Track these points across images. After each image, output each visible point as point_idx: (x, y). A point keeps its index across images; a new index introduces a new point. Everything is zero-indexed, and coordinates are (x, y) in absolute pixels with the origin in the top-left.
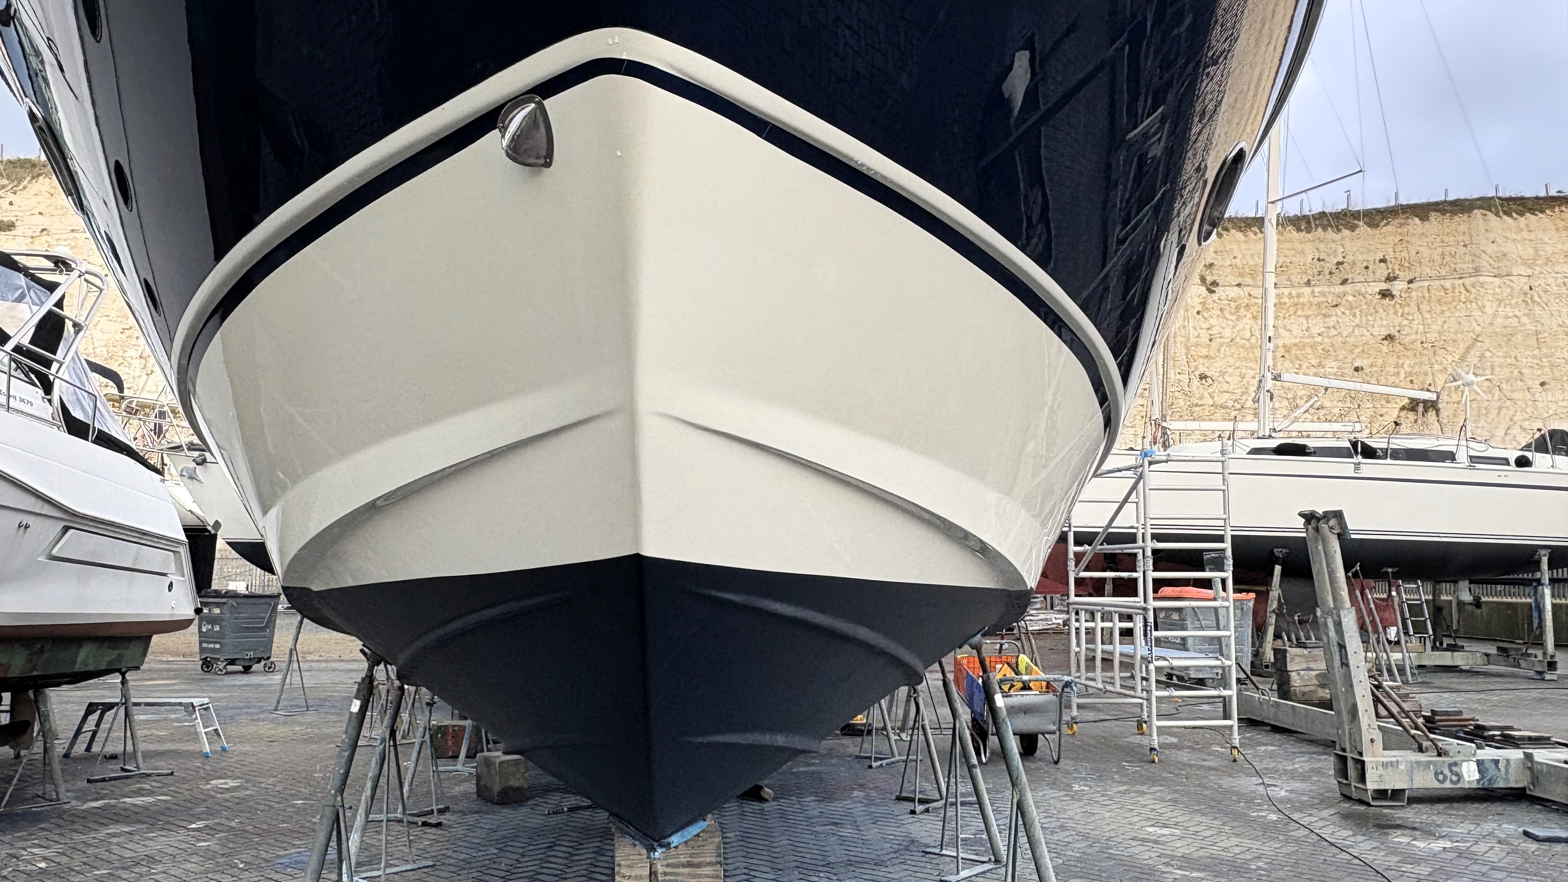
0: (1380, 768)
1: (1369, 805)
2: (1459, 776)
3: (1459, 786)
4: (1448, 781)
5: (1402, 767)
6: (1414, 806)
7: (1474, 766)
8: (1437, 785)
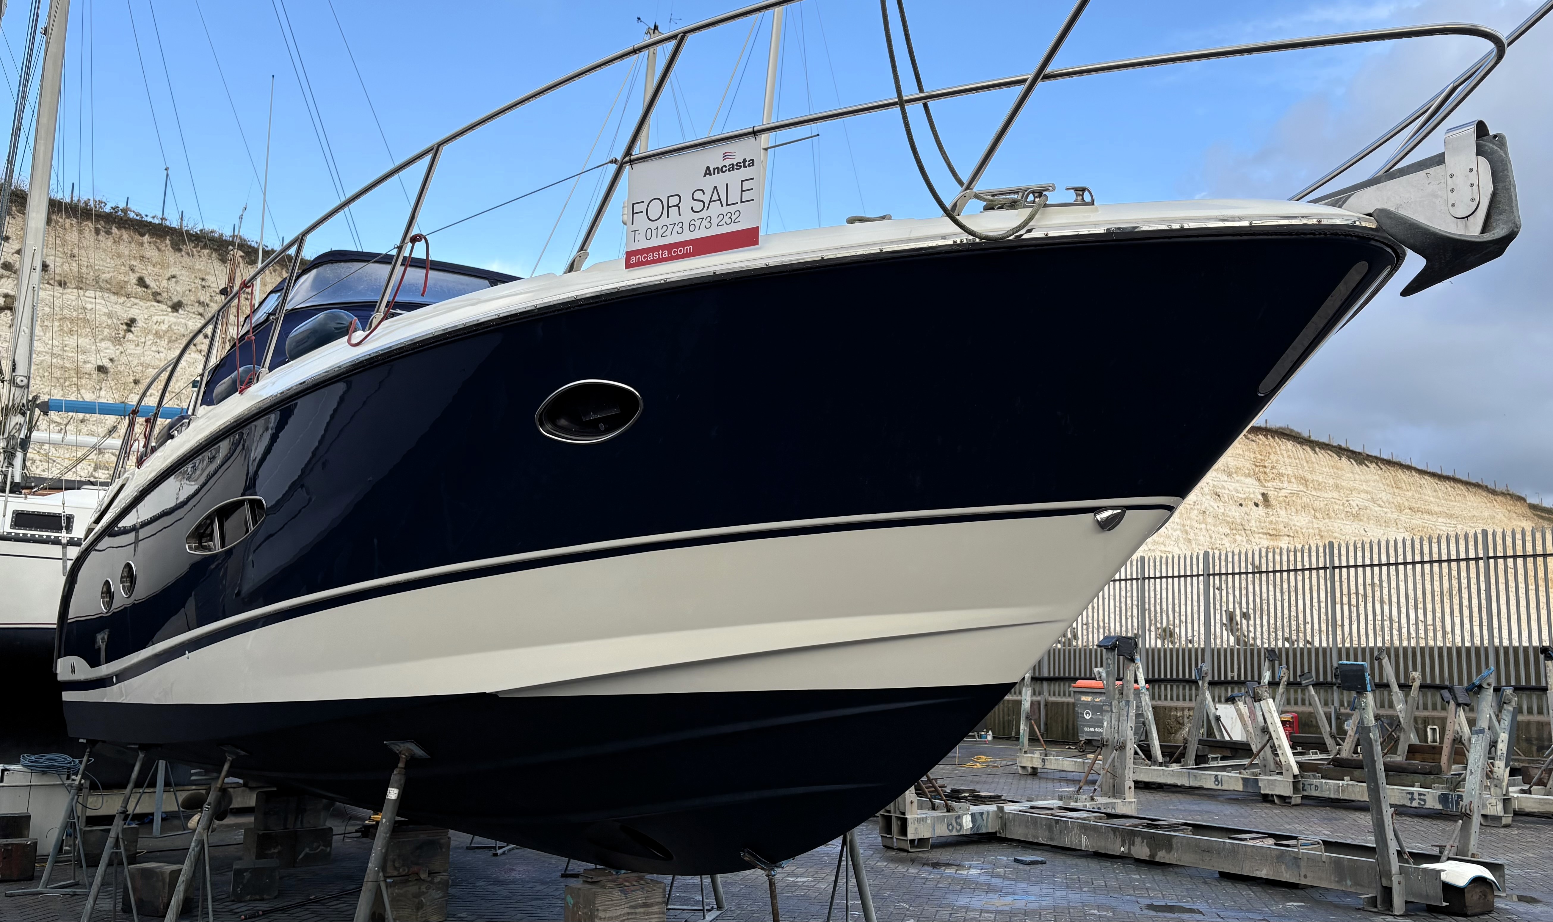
0: (916, 823)
1: (908, 852)
2: (961, 825)
3: (961, 833)
4: (955, 830)
5: (929, 821)
6: (934, 850)
7: (969, 818)
8: (947, 833)
